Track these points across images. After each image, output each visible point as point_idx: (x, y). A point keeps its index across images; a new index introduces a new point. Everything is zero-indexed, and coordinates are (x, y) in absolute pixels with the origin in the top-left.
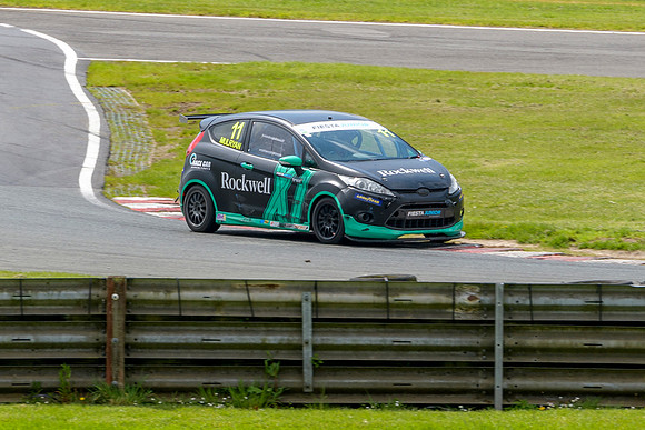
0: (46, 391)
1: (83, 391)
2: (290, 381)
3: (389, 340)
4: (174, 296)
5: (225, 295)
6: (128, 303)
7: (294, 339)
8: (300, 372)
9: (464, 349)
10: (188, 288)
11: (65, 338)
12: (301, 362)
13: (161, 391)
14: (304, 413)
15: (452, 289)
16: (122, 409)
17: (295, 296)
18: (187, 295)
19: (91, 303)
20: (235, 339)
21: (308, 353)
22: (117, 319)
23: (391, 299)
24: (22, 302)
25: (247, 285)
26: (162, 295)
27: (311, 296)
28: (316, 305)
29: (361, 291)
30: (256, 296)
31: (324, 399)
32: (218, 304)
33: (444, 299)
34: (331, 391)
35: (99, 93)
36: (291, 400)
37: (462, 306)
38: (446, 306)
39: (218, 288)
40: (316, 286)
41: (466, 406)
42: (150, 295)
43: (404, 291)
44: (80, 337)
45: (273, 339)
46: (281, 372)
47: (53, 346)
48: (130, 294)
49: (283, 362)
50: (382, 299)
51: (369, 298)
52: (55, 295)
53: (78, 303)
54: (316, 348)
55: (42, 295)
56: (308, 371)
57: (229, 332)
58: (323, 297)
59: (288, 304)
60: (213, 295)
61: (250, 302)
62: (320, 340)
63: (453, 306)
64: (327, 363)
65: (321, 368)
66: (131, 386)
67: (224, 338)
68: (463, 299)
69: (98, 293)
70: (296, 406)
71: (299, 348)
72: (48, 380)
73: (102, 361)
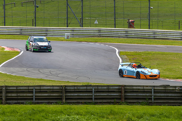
0: (112, 103)
1: (118, 103)
2: (150, 101)
3: (165, 95)
4: (132, 88)
5: (140, 88)
6: (125, 89)
7: (151, 95)
8: (152, 100)
9: (177, 96)
10: (134, 87)
11: (115, 94)
12: (152, 98)
13: (130, 103)
14: (152, 106)
15: (175, 87)
16: (124, 106)
17: (151, 88)
18: (134, 88)
19: (119, 89)
20: (142, 95)
21: (153, 97)
22: (123, 91)
23: (166, 89)
24: (108, 89)
25: (143, 86)
26: (130, 88)
27: (153, 88)
28: (154, 89)
29: (161, 87)
30: (145, 88)
31: (155, 104)
32: (139, 89)
33: (174, 88)
34: (156, 103)
35: (121, 56)
36: (150, 104)
37: (177, 90)
38: (174, 90)
39: (139, 87)
40: (154, 86)
41: (177, 105)
42: (128, 88)
43: (168, 87)
44: (117, 94)
45: (147, 95)
46: (148, 100)
47: (113, 96)
48: (125, 88)
49: (149, 98)
50: (165, 88)
51: (162, 88)
52: (113, 88)
53: (117, 89)
54: (154, 96)
55: (111, 88)
56: (153, 100)
57: (141, 94)
58: (155, 88)
59: (150, 89)
60: (138, 88)
61: (144, 89)
62: (155, 95)
63: (176, 90)
64: (156, 98)
65: (155, 99)
66: (125, 102)
67: (140, 95)
68: (177, 88)
69: (120, 87)
70: (151, 105)
71: (152, 96)
72: (112, 101)
73: (121, 98)
